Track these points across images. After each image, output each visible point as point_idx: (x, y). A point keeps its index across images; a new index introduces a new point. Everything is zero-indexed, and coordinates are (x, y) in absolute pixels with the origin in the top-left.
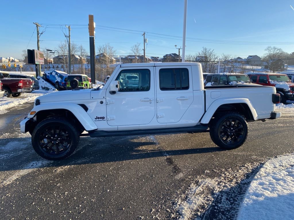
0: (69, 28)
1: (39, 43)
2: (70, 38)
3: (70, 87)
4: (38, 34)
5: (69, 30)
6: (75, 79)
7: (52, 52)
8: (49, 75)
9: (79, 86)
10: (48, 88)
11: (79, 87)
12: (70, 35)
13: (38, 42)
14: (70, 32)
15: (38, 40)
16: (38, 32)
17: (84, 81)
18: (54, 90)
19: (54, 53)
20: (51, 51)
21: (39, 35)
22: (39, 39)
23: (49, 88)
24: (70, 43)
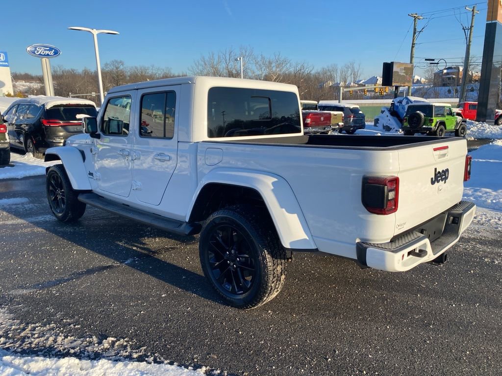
0: (473, 11)
1: (414, 49)
2: (472, 31)
3: (409, 126)
4: (415, 33)
5: (473, 16)
6: (418, 112)
7: (433, 62)
8: (398, 104)
9: (424, 124)
10: (389, 127)
11: (424, 126)
12: (473, 25)
13: (413, 47)
14: (474, 19)
15: (413, 44)
16: (415, 29)
17: (435, 117)
18: (396, 131)
19: (438, 63)
20: (433, 60)
21: (417, 33)
22: (415, 42)
23: (391, 127)
24: (470, 42)
